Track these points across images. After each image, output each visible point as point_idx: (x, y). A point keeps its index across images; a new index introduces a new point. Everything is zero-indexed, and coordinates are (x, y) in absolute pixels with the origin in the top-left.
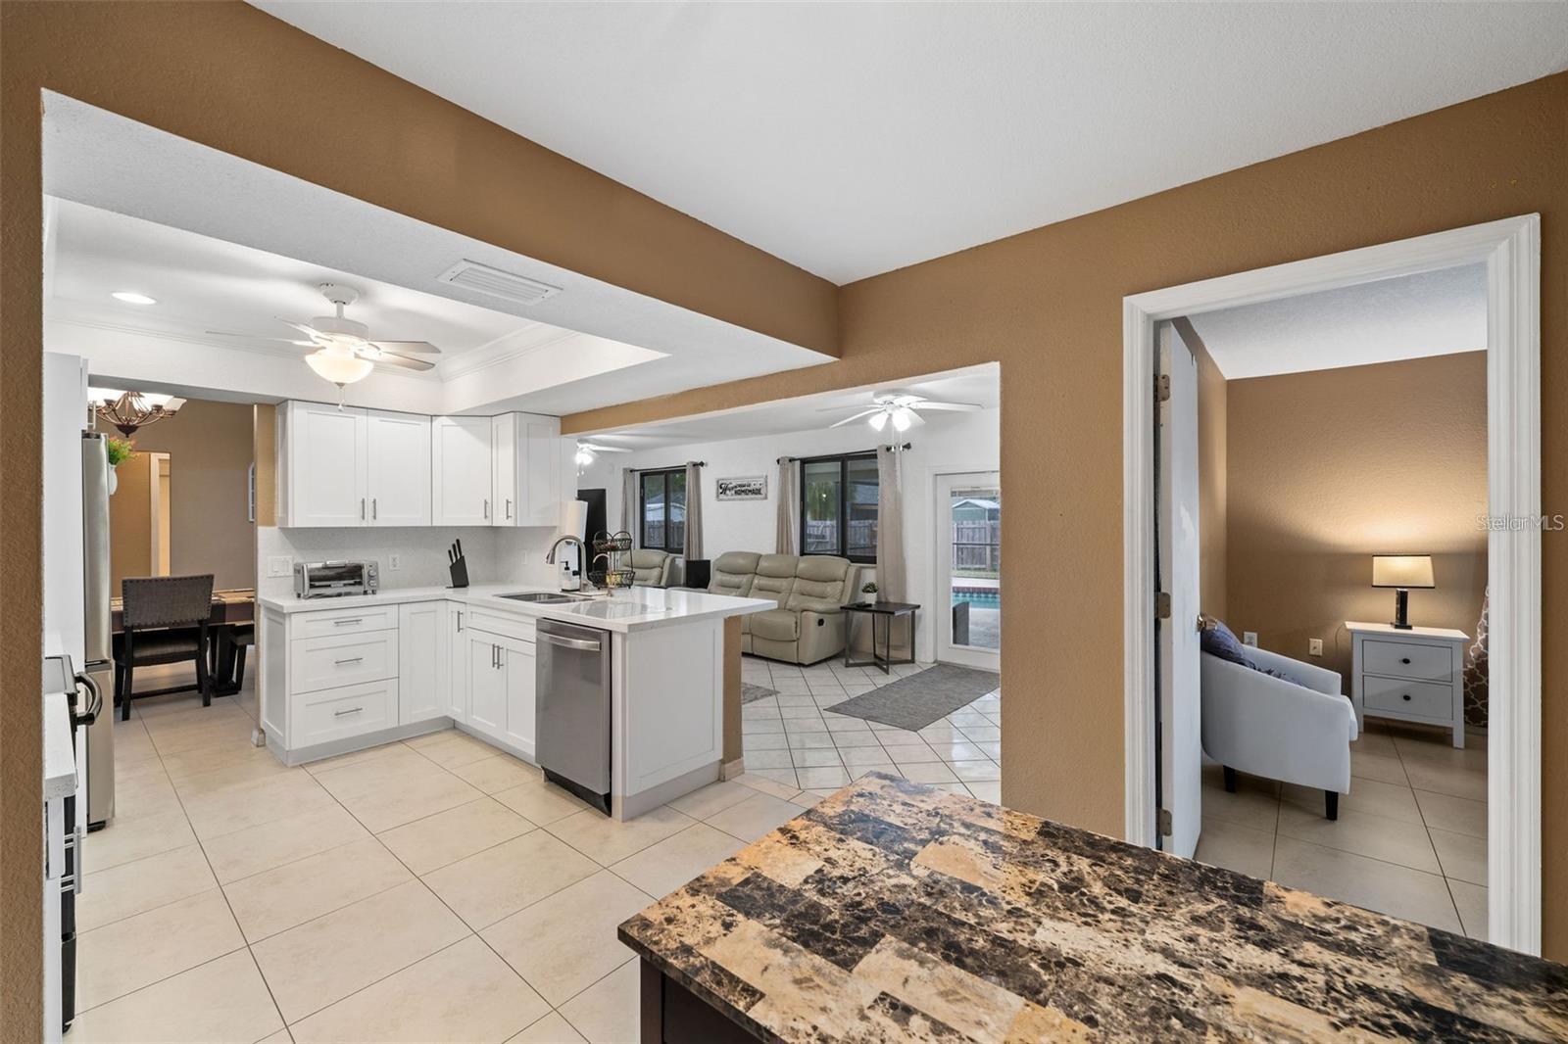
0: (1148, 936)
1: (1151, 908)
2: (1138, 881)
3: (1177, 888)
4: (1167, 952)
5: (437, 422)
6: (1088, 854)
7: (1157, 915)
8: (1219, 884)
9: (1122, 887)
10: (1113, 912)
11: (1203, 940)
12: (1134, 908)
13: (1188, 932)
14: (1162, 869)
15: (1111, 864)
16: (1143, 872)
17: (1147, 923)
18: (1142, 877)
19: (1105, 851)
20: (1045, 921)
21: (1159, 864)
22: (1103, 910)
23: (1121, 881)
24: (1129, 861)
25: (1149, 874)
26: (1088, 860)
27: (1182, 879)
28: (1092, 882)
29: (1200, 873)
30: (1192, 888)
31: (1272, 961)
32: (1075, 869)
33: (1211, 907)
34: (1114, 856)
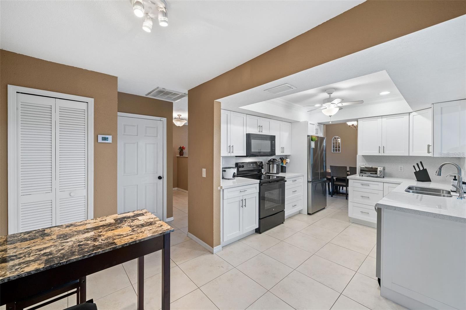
0: (73, 242)
1: (74, 246)
2: (81, 248)
3: (70, 252)
4: (68, 242)
5: (411, 115)
6: (98, 246)
7: (73, 245)
8: (58, 258)
9: (84, 245)
10: (82, 241)
11: (60, 247)
12: (78, 244)
13: (64, 247)
14: (76, 253)
15: (90, 247)
16: (81, 250)
17: (74, 243)
18: (80, 249)
19: (94, 249)
20: (94, 234)
21: (78, 254)
22: (84, 240)
23: (85, 246)
24: (86, 250)
25: (79, 251)
26: (96, 245)
27: (70, 254)
28: (91, 242)
29: (65, 258)
30: (66, 254)
31: (42, 252)
32: (98, 242)
33: (60, 253)
34: (91, 249)
